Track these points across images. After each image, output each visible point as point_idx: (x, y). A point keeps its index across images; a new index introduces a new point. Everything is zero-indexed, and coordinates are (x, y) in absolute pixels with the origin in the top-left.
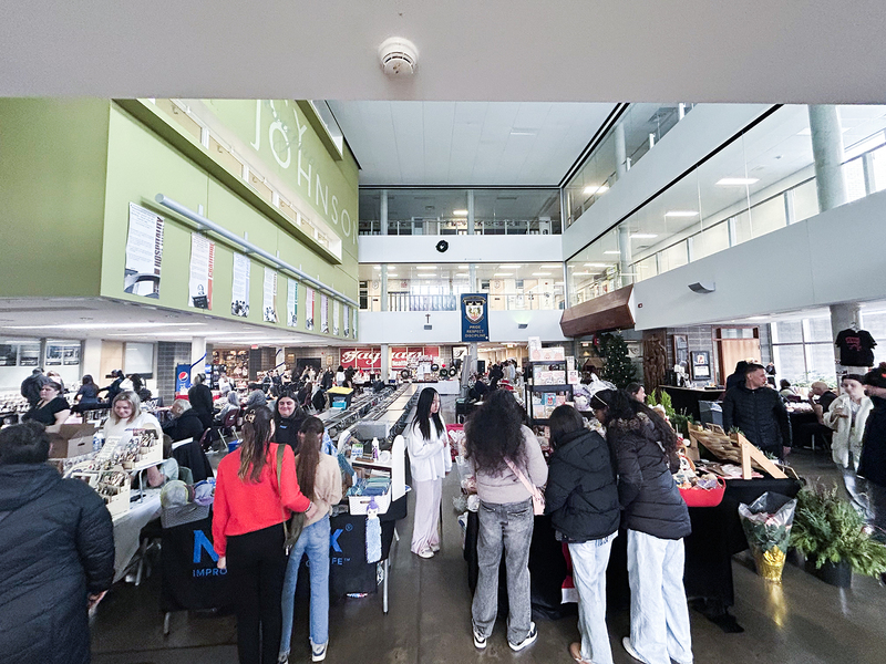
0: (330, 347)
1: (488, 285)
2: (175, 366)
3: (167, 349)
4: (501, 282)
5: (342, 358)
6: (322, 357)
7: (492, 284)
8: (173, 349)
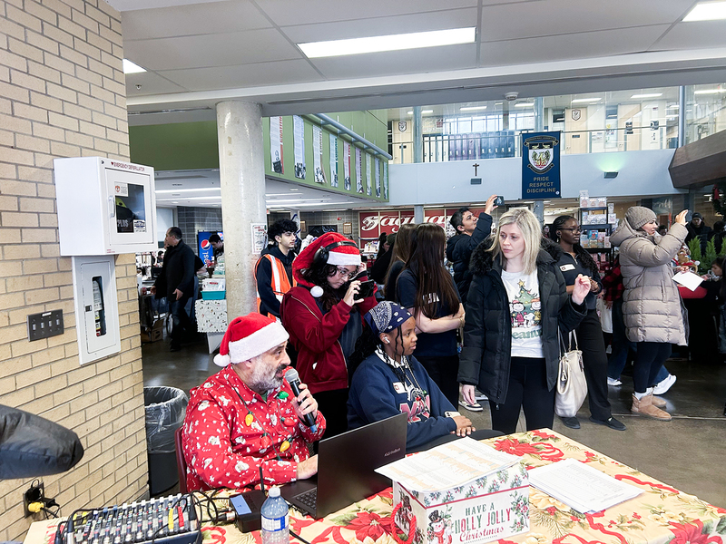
0: (350, 211)
1: (562, 116)
2: (196, 233)
3: (187, 215)
4: (583, 111)
5: (362, 225)
6: (338, 223)
7: (568, 114)
8: (193, 214)
